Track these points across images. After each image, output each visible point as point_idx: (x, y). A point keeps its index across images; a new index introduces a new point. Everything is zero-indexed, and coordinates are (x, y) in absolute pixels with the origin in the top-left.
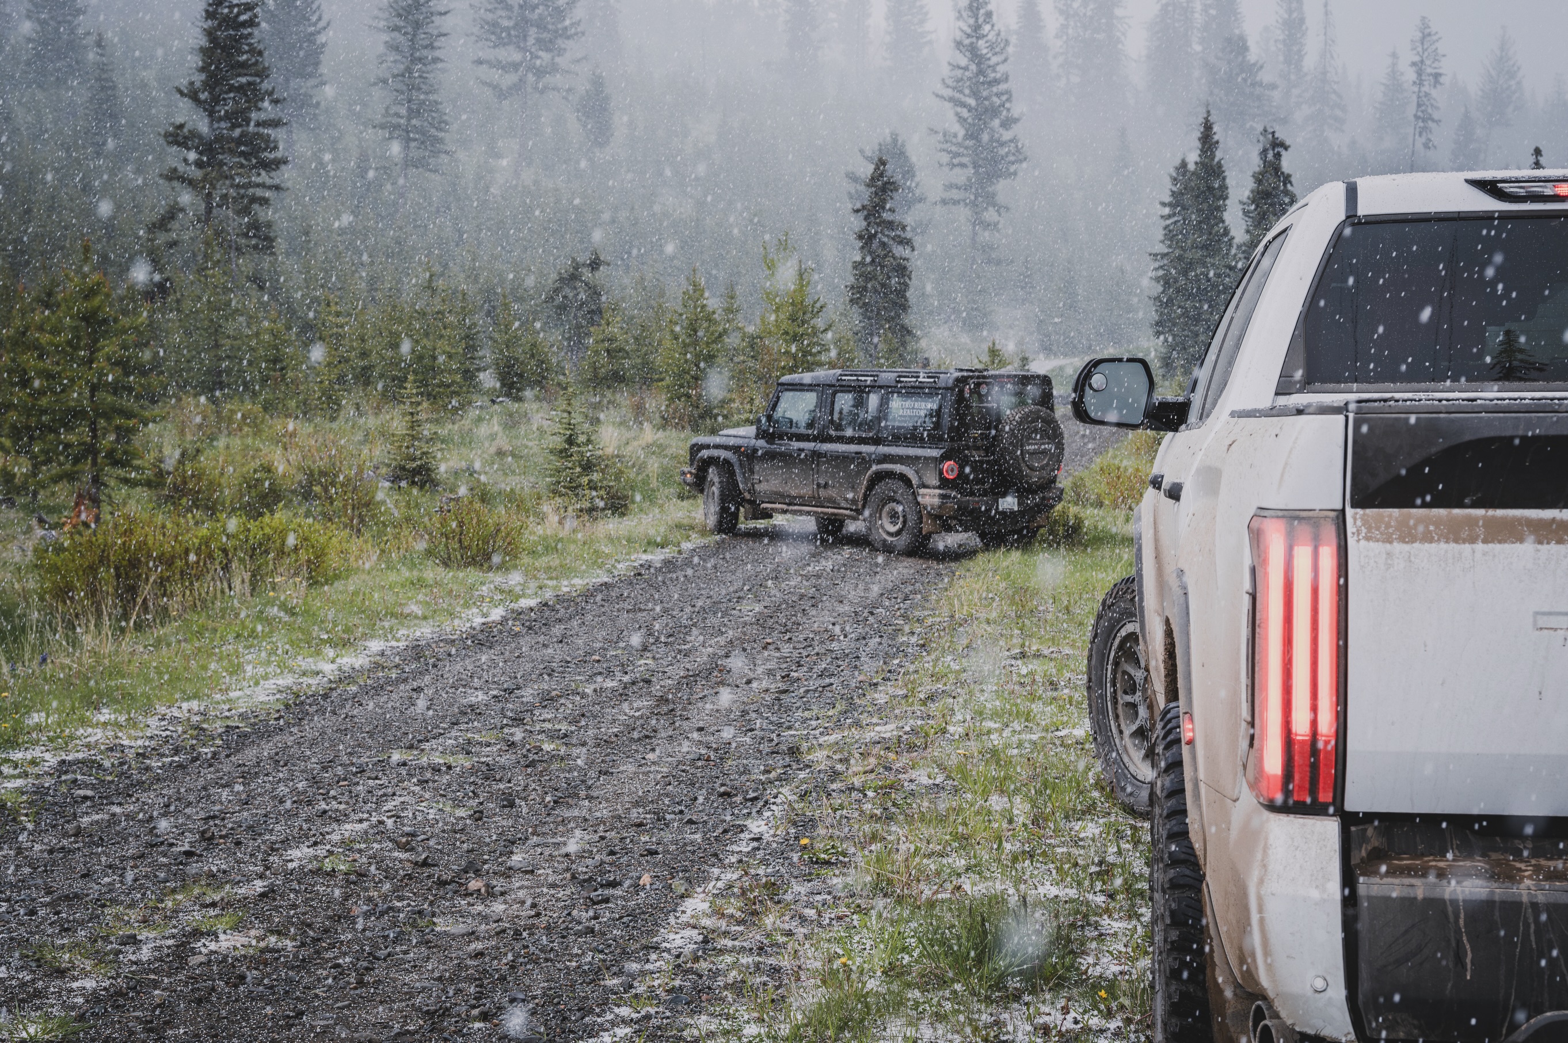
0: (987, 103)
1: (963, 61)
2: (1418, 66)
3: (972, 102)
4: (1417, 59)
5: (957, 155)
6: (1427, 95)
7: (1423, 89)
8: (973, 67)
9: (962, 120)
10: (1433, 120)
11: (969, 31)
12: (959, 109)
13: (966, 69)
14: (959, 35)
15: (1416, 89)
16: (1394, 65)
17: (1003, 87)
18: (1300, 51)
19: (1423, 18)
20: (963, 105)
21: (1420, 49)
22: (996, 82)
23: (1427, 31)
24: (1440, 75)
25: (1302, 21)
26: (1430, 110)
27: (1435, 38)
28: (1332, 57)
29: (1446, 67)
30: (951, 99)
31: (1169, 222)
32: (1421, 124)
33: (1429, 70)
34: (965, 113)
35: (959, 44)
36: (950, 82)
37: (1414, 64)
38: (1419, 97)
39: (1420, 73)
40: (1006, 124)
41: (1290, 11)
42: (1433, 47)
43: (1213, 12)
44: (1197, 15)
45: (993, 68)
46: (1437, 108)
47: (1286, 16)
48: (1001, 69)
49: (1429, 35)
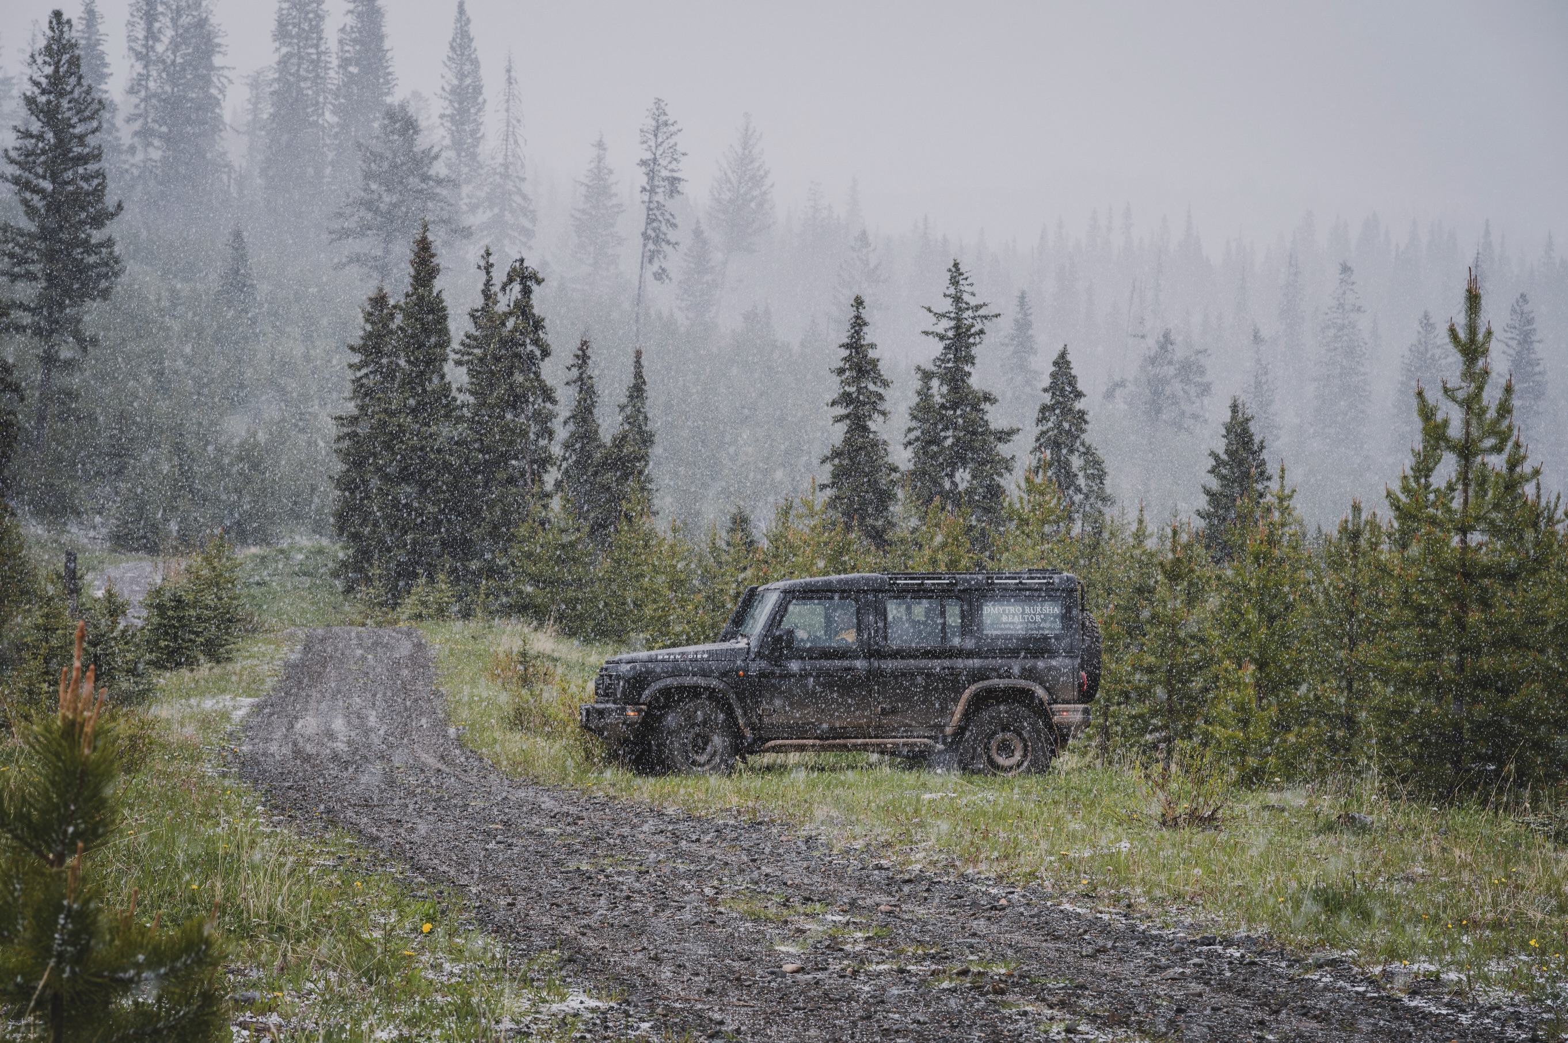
0: (71, 188)
1: (36, 127)
2: (650, 166)
3: (47, 185)
4: (648, 156)
5: (22, 261)
6: (660, 206)
7: (656, 198)
8: (50, 136)
9: (31, 211)
10: (668, 243)
11: (44, 81)
12: (28, 195)
13: (40, 137)
14: (30, 90)
15: (646, 198)
16: (600, 159)
17: (92, 167)
18: (474, 132)
19: (659, 100)
20: (36, 190)
21: (652, 143)
22: (83, 159)
23: (663, 118)
24: (679, 180)
25: (478, 90)
26: (664, 228)
27: (672, 129)
28: (516, 142)
29: (685, 169)
30: (16, 181)
31: (359, 374)
32: (651, 246)
33: (665, 173)
34: (36, 200)
35: (30, 101)
36: (13, 154)
37: (643, 163)
38: (649, 209)
39: (651, 175)
40: (98, 221)
41: (462, 76)
42: (672, 141)
43: (353, 69)
44: (332, 73)
45: (81, 139)
46: (674, 226)
47: (456, 82)
48: (92, 141)
49: (666, 124)
